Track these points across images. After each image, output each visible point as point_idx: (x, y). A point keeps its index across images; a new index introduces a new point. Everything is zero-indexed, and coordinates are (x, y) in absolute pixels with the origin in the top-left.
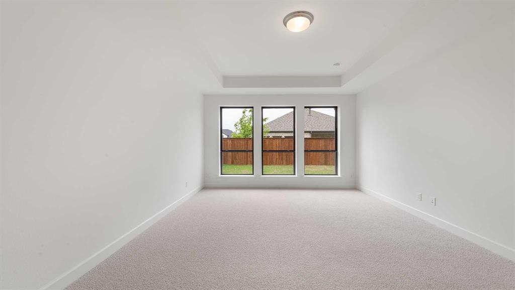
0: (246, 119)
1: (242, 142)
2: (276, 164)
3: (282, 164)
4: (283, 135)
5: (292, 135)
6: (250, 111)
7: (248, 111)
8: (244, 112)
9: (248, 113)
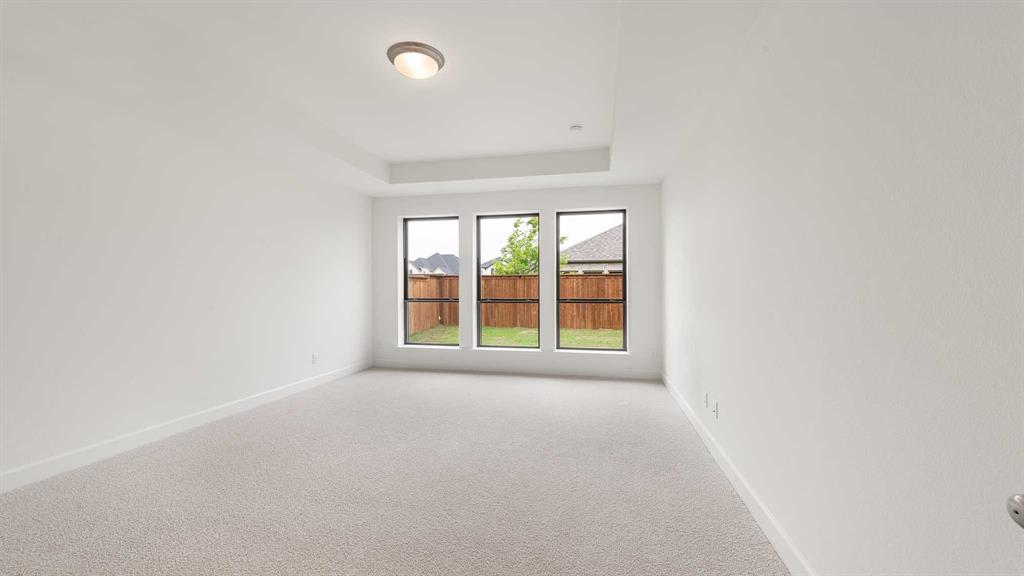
0: (520, 238)
1: (505, 284)
2: (572, 327)
3: (585, 328)
4: (606, 269)
5: (619, 268)
6: (530, 223)
7: (524, 224)
8: (516, 226)
9: (525, 227)
